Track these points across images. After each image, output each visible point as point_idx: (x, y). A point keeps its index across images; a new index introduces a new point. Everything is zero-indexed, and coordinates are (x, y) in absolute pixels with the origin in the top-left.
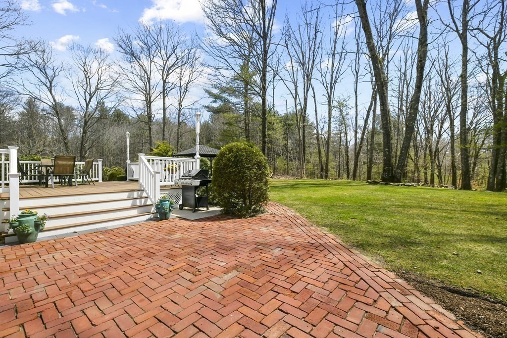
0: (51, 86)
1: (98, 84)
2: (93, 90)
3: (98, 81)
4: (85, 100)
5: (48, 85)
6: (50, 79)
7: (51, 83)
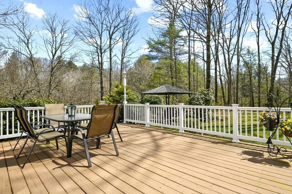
0: (28, 42)
1: (61, 42)
2: (58, 45)
3: (61, 39)
4: (52, 52)
5: (26, 41)
6: (27, 37)
7: (28, 40)
